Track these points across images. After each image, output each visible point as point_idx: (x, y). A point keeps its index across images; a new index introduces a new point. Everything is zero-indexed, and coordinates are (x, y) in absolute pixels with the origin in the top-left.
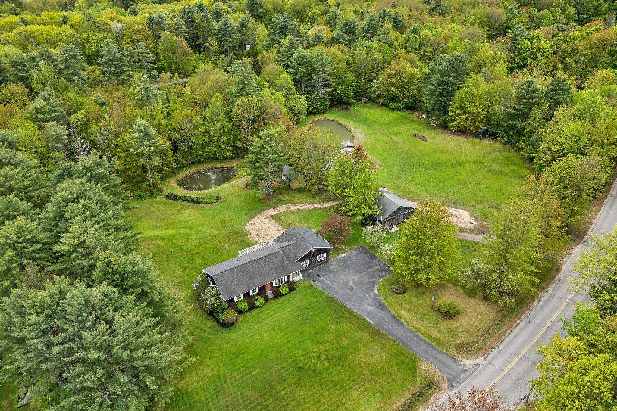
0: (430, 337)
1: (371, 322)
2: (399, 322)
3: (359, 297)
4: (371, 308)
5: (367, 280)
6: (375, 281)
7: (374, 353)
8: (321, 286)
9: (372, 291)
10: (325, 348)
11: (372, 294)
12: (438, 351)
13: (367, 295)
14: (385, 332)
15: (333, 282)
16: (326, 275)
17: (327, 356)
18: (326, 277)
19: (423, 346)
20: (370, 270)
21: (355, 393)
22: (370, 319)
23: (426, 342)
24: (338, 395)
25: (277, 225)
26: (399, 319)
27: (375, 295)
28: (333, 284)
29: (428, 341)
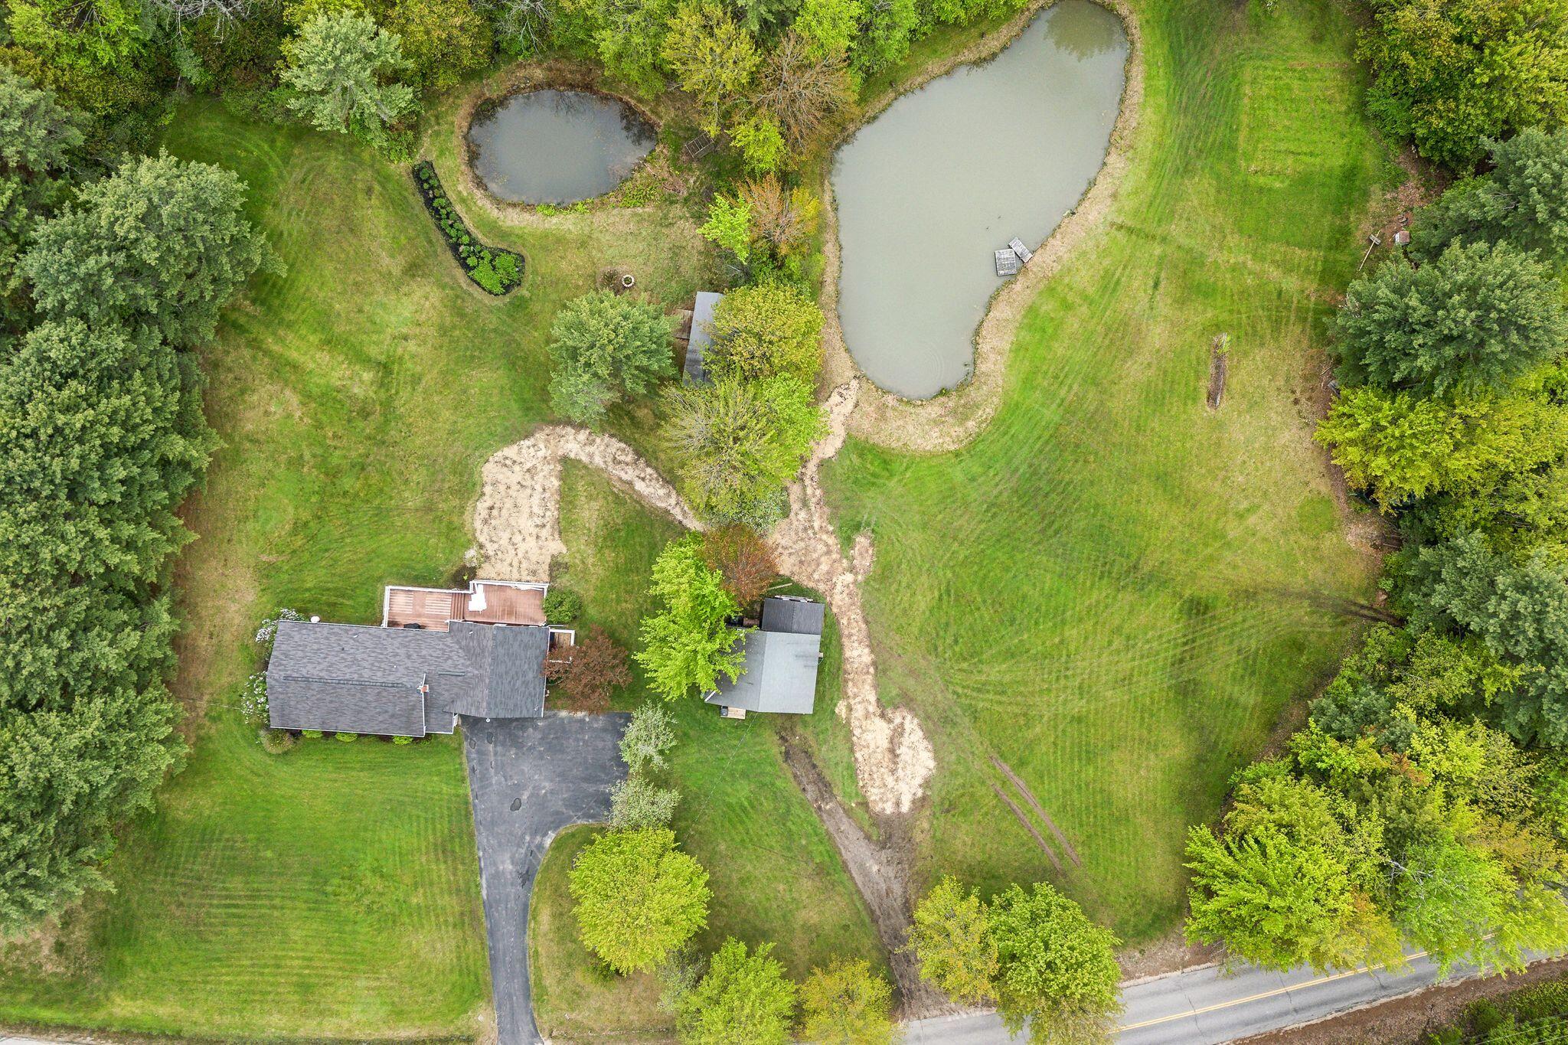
0: (539, 979)
1: (484, 893)
2: (525, 922)
3: (511, 834)
4: (509, 867)
5: (559, 806)
6: (571, 817)
7: (438, 946)
8: (474, 763)
9: (545, 834)
10: (380, 888)
11: (538, 839)
12: (527, 1006)
13: (528, 838)
14: (486, 924)
15: (501, 768)
16: (503, 745)
17: (373, 902)
18: (499, 749)
19: (517, 984)
20: (585, 785)
21: (361, 983)
22: (489, 887)
23: (527, 980)
24: (340, 969)
25: (551, 505)
26: (529, 917)
27: (540, 847)
28: (496, 773)
29: (532, 982)
